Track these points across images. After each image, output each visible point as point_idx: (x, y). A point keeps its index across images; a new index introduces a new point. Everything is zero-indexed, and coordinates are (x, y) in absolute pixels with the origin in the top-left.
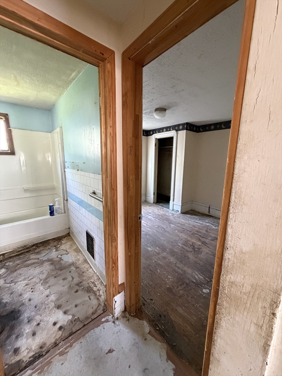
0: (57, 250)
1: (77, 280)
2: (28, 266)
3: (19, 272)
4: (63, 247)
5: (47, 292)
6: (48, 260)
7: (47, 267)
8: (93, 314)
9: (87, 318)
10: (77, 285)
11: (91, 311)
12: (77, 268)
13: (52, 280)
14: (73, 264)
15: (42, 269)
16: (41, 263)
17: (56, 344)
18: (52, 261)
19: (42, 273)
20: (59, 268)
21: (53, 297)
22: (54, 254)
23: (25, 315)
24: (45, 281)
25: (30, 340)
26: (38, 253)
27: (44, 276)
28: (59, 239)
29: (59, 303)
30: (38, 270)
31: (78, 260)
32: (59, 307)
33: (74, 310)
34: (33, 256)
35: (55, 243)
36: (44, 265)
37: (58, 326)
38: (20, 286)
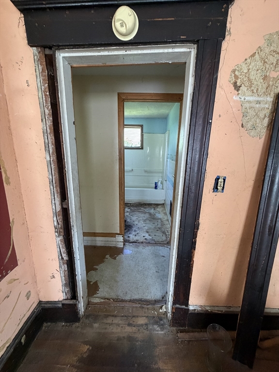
0: (154, 210)
1: (159, 226)
2: (139, 212)
3: (135, 213)
4: (158, 209)
5: (144, 225)
6: (149, 213)
7: (147, 216)
8: (162, 241)
9: (158, 242)
10: (159, 228)
11: (161, 240)
12: (161, 221)
13: (148, 222)
14: (160, 219)
15: (145, 215)
16: (145, 213)
17: (142, 243)
18: (150, 214)
19: (144, 217)
20: (153, 218)
21: (146, 228)
22: (152, 211)
23: (134, 229)
24: (145, 221)
25: (134, 237)
26: (145, 208)
27: (144, 219)
28: (157, 205)
29: (148, 231)
30: (143, 215)
31: (164, 218)
32: (147, 232)
33: (154, 236)
34: (142, 209)
35: (155, 206)
36: (147, 214)
37: (145, 238)
38: (134, 218)
